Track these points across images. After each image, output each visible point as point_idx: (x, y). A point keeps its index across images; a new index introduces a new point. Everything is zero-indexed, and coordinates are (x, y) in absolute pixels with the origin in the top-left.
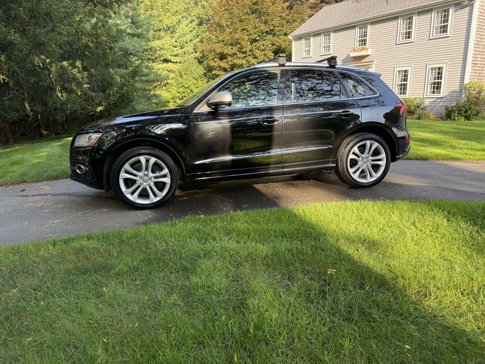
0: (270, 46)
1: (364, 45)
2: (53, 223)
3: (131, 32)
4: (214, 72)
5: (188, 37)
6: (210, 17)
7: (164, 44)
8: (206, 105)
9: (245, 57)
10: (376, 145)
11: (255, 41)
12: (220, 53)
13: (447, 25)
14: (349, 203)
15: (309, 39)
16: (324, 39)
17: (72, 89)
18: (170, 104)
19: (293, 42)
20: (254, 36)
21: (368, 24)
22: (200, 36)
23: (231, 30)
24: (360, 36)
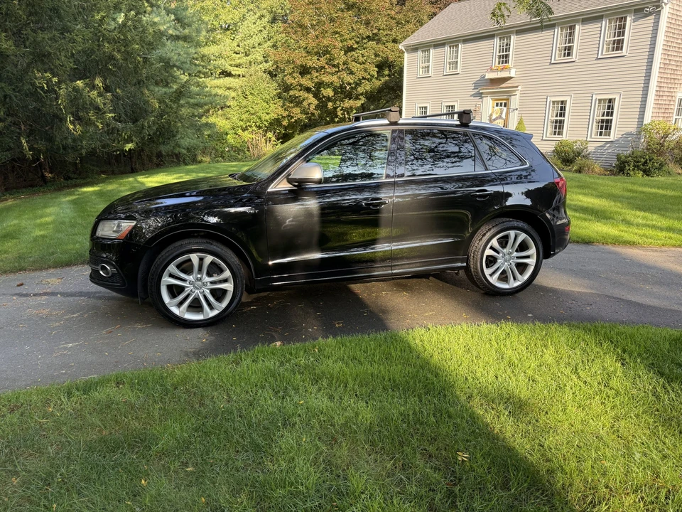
0: (373, 57)
1: (506, 63)
2: (65, 348)
3: (174, 34)
4: (292, 93)
5: (257, 39)
6: (288, 12)
7: (221, 50)
8: (285, 180)
9: (336, 72)
10: (523, 236)
11: (351, 49)
12: (301, 66)
13: (623, 40)
14: (485, 327)
15: (428, 51)
16: (449, 52)
17: (90, 119)
18: (229, 136)
19: (406, 54)
20: (350, 43)
21: (511, 32)
22: (272, 38)
23: (317, 33)
24: (500, 50)
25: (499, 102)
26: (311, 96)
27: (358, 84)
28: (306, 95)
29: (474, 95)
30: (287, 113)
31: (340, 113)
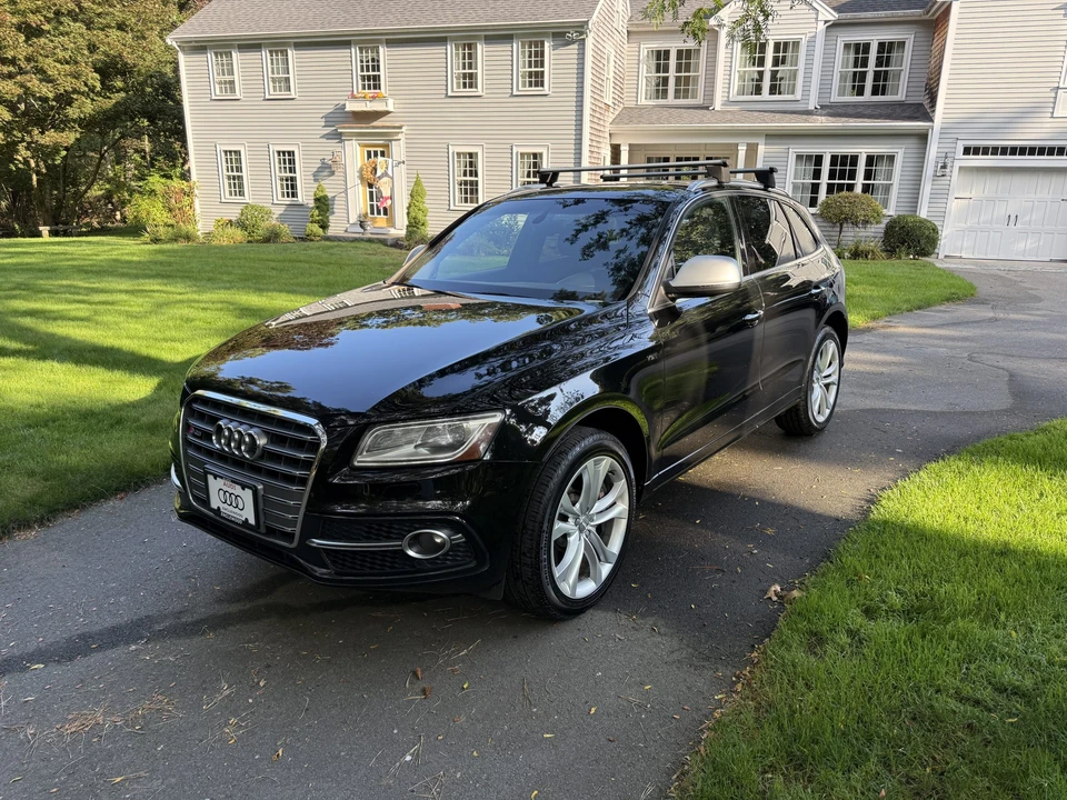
1: (375, 88)
8: (662, 287)
10: (833, 348)
13: (543, 72)
15: (228, 54)
19: (182, 58)
21: (379, 42)
24: (362, 67)
25: (372, 149)
27: (65, 99)
29: (327, 137)
31: (23, 153)
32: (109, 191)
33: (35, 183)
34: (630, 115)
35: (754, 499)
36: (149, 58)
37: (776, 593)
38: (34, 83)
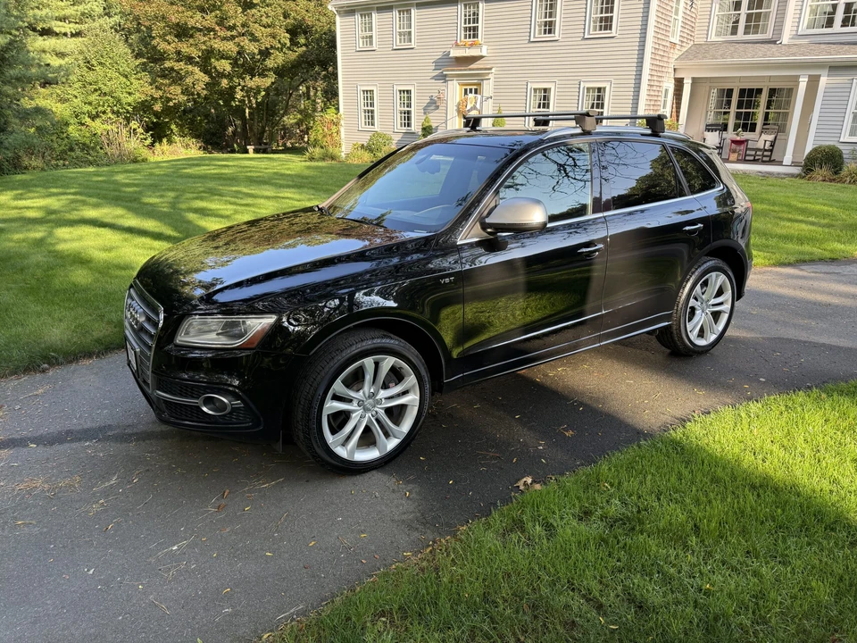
0: (282, 18)
1: (474, 37)
4: (167, 65)
9: (233, 37)
10: (722, 277)
12: (178, 24)
13: (612, 17)
15: (370, 15)
16: (398, 19)
19: (338, 19)
24: (465, 20)
25: (468, 87)
26: (197, 70)
27: (265, 53)
28: (190, 68)
29: (435, 78)
30: (160, 93)
31: (239, 94)
32: (300, 119)
33: (247, 115)
34: (699, 51)
35: (581, 404)
36: (323, 19)
37: (525, 483)
38: (245, 42)
